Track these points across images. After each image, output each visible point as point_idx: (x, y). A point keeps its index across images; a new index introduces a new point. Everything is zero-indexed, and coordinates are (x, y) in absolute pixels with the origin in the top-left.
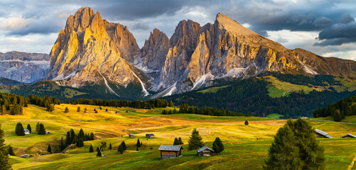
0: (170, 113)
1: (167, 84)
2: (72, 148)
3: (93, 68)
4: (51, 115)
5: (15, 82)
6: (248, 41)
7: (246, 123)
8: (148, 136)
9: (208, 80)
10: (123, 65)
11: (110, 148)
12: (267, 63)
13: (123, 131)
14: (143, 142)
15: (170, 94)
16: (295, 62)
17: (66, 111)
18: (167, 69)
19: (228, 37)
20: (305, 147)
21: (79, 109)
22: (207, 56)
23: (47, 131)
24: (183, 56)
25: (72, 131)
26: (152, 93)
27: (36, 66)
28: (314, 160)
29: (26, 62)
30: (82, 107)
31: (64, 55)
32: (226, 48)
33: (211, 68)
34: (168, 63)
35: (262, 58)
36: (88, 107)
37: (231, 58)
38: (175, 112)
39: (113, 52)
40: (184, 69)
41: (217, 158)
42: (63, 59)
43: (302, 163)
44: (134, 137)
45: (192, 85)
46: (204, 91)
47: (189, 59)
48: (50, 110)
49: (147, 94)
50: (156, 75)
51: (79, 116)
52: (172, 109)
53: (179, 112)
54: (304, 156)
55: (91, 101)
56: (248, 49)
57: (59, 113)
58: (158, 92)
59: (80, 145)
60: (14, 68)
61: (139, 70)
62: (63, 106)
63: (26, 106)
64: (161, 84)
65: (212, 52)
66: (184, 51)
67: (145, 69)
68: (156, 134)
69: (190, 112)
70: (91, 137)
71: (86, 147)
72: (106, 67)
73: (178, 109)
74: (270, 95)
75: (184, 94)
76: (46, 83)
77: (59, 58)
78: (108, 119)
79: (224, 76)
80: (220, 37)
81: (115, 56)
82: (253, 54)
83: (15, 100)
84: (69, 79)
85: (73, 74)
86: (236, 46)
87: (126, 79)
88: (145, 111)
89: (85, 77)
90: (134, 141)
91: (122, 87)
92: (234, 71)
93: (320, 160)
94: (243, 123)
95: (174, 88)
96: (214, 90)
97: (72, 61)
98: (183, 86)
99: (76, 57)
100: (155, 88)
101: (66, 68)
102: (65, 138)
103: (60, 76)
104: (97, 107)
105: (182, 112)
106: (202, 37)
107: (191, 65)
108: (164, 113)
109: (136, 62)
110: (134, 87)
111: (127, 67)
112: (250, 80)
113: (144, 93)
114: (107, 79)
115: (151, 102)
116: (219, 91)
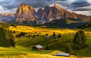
0: (44, 28)
1: (43, 21)
2: (22, 36)
3: (25, 17)
4: (16, 28)
5: (6, 21)
6: (62, 11)
7: (62, 30)
8: (40, 33)
9: (52, 20)
10: (32, 16)
11: (31, 36)
12: (66, 16)
13: (33, 32)
14: (39, 34)
15: (43, 23)
16: (72, 16)
17: (20, 27)
18: (43, 17)
19: (57, 10)
20: (83, 36)
21: (23, 27)
22: (52, 14)
23: (16, 32)
24: (47, 14)
25: (22, 32)
26: (39, 23)
27: (12, 17)
28: (85, 39)
29: (9, 16)
30: (23, 26)
31: (18, 14)
32: (57, 12)
33: (53, 17)
34: (43, 16)
35: (65, 15)
36: (25, 26)
37: (58, 15)
38: (45, 27)
39: (30, 13)
40: (47, 17)
41: (60, 39)
42: (18, 15)
43: (82, 40)
44: (36, 34)
45: (49, 21)
46: (51, 23)
47: (48, 15)
48: (16, 27)
49: (38, 23)
50: (40, 19)
51: (23, 29)
52: (44, 27)
53: (46, 28)
54: (82, 38)
55: (25, 25)
56: (61, 13)
57: (18, 28)
58: (41, 23)
59: (24, 35)
60: (6, 17)
61: (36, 18)
62: (19, 26)
63: (10, 26)
64: (41, 21)
65: (53, 13)
66: (47, 13)
67: (37, 17)
68: (41, 33)
69: (49, 27)
70: (26, 34)
71: (25, 36)
72: (28, 17)
73: (46, 27)
74: (67, 23)
75: (47, 23)
76: (14, 21)
77: (17, 15)
78: (30, 29)
79: (56, 19)
80: (55, 10)
81: (30, 14)
82: (63, 14)
83: (7, 25)
84: (19, 20)
85: (21, 18)
86: (59, 12)
87: (33, 20)
88: (38, 27)
89: (23, 19)
90: (37, 34)
91: (32, 21)
92: (58, 18)
93: (86, 39)
94: (61, 30)
95: (44, 22)
96: (54, 22)
97: (20, 15)
98: (46, 21)
99: (21, 15)
100: (40, 22)
101: (19, 17)
102: (20, 34)
103: (17, 19)
104: (27, 26)
105: (47, 27)
106: (51, 10)
107: (48, 16)
108: (43, 28)
109: (35, 16)
110: (35, 21)
111: (33, 17)
112: (62, 20)
113: (37, 23)
114: (29, 20)
115: (39, 25)
116: (55, 22)
